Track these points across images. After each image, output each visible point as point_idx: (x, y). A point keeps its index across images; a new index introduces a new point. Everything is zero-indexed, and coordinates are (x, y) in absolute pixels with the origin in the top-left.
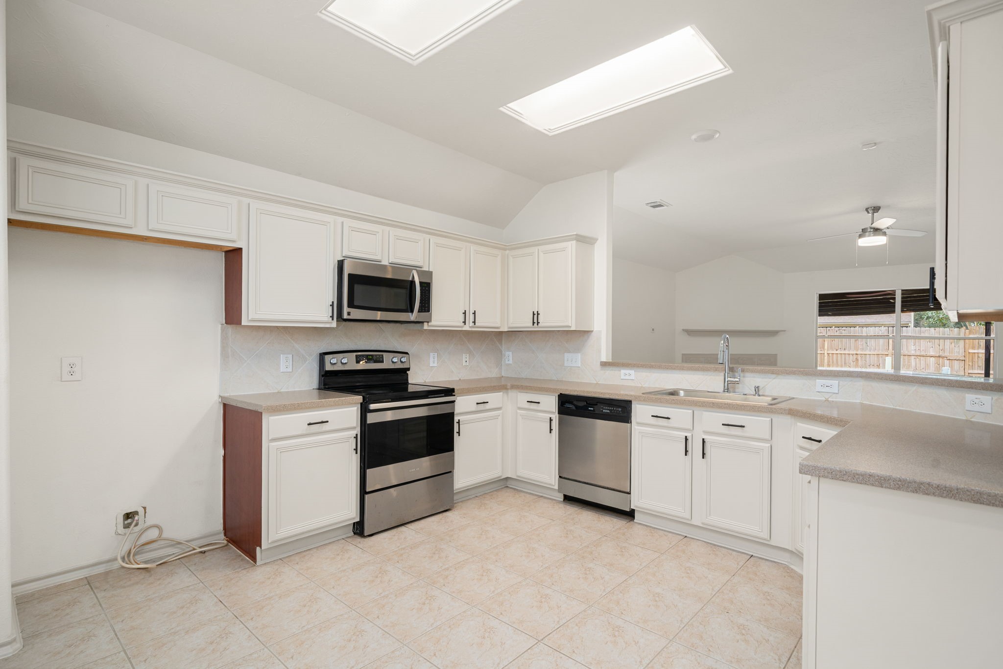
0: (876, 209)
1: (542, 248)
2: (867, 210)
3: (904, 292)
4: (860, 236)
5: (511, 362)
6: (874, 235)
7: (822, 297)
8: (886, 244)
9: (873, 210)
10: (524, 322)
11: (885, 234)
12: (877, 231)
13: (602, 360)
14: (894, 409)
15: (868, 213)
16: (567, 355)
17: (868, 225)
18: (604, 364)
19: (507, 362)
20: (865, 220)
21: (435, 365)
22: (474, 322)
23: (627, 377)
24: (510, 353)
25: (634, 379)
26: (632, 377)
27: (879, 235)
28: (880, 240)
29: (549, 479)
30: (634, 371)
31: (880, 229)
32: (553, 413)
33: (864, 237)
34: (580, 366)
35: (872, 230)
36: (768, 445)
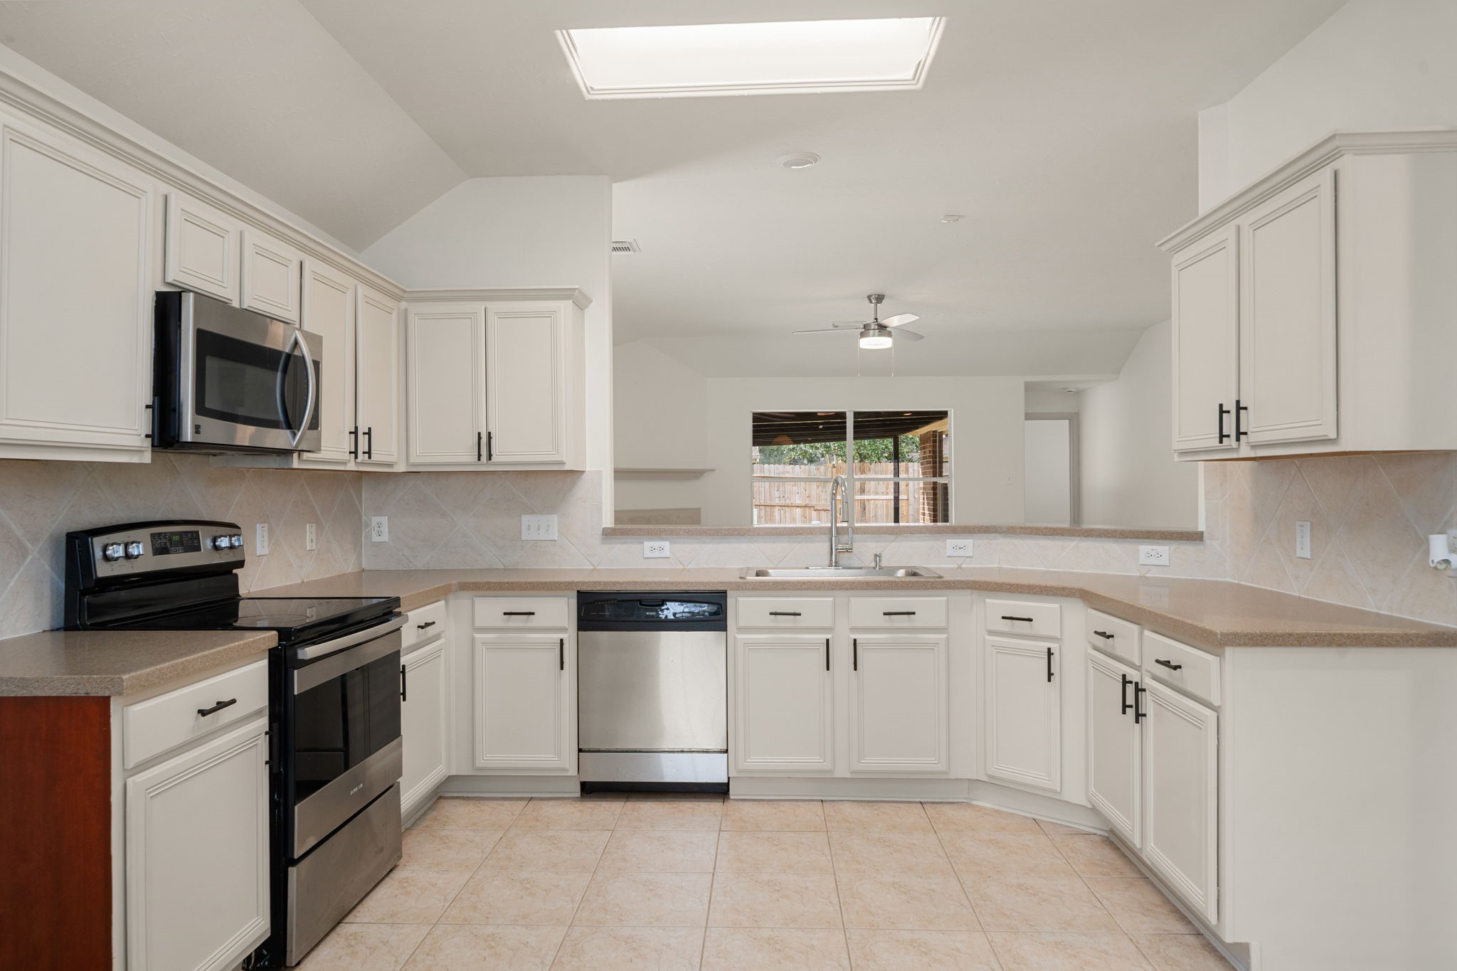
0: (880, 298)
1: (494, 306)
2: (869, 297)
3: (857, 414)
4: (862, 335)
5: (385, 537)
6: (880, 335)
7: (758, 418)
8: (891, 348)
9: (877, 299)
10: (460, 454)
11: (889, 334)
12: (882, 329)
13: (604, 526)
14: (1046, 572)
15: (871, 302)
16: (526, 520)
17: (870, 320)
18: (608, 534)
19: (375, 538)
21: (266, 551)
22: (369, 453)
23: (656, 554)
24: (384, 520)
25: (668, 556)
26: (667, 553)
27: (884, 335)
28: (885, 343)
29: (556, 759)
30: (670, 543)
31: (886, 327)
32: (563, 630)
33: (867, 336)
34: (556, 539)
35: (876, 327)
36: (944, 636)
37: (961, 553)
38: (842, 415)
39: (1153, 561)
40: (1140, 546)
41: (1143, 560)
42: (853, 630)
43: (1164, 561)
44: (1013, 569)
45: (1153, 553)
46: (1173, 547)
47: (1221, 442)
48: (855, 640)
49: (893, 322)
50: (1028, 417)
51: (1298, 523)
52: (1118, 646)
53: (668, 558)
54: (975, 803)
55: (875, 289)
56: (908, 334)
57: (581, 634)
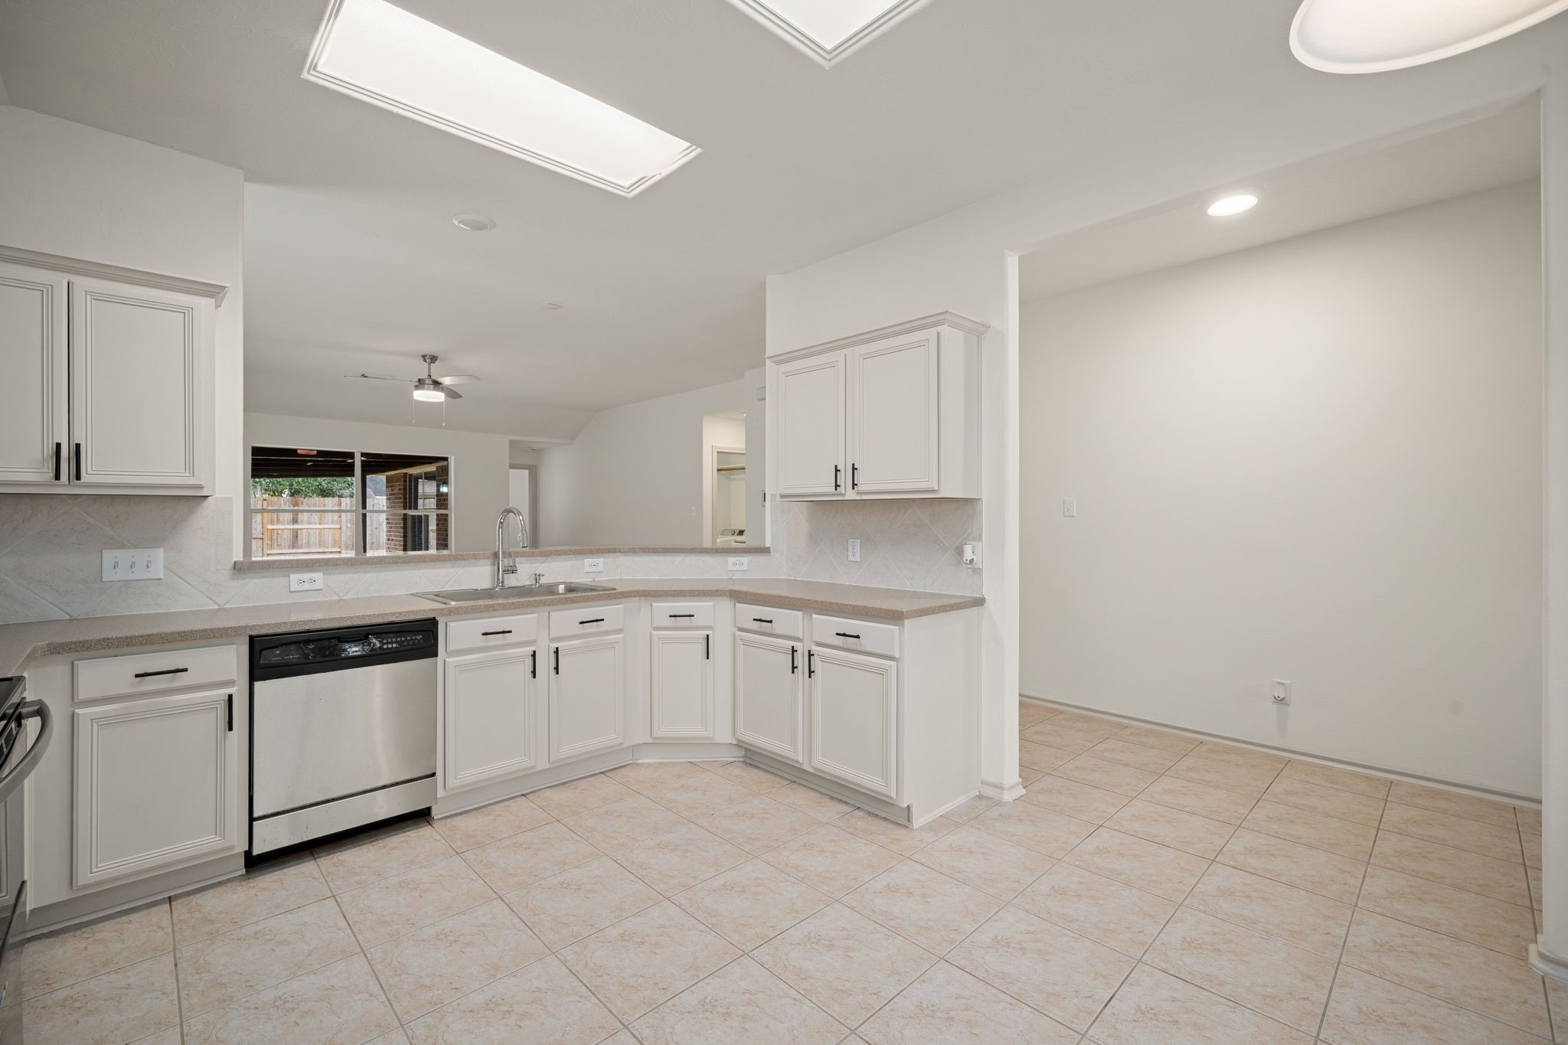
0: (434, 359)
1: (81, 283)
2: (424, 357)
3: (370, 455)
4: (417, 387)
6: (434, 390)
7: (261, 451)
9: (431, 359)
11: (442, 390)
12: (436, 384)
13: (235, 559)
14: (659, 580)
15: (425, 361)
16: (110, 555)
17: (424, 376)
18: (239, 568)
20: (422, 370)
23: (306, 587)
25: (321, 587)
26: (319, 584)
27: (438, 390)
28: (438, 397)
29: (219, 838)
30: (324, 574)
31: (440, 384)
32: (230, 683)
33: (423, 389)
34: (164, 577)
35: (431, 383)
36: (622, 635)
37: (594, 569)
38: (351, 455)
39: (737, 568)
40: (729, 559)
41: (730, 567)
42: (552, 640)
43: (745, 567)
44: (632, 580)
45: (738, 562)
46: (751, 558)
47: (836, 490)
48: (557, 649)
49: (447, 381)
50: (512, 467)
51: (850, 541)
52: (777, 627)
53: (322, 590)
54: (640, 761)
55: (429, 349)
56: (452, 394)
57: (257, 684)
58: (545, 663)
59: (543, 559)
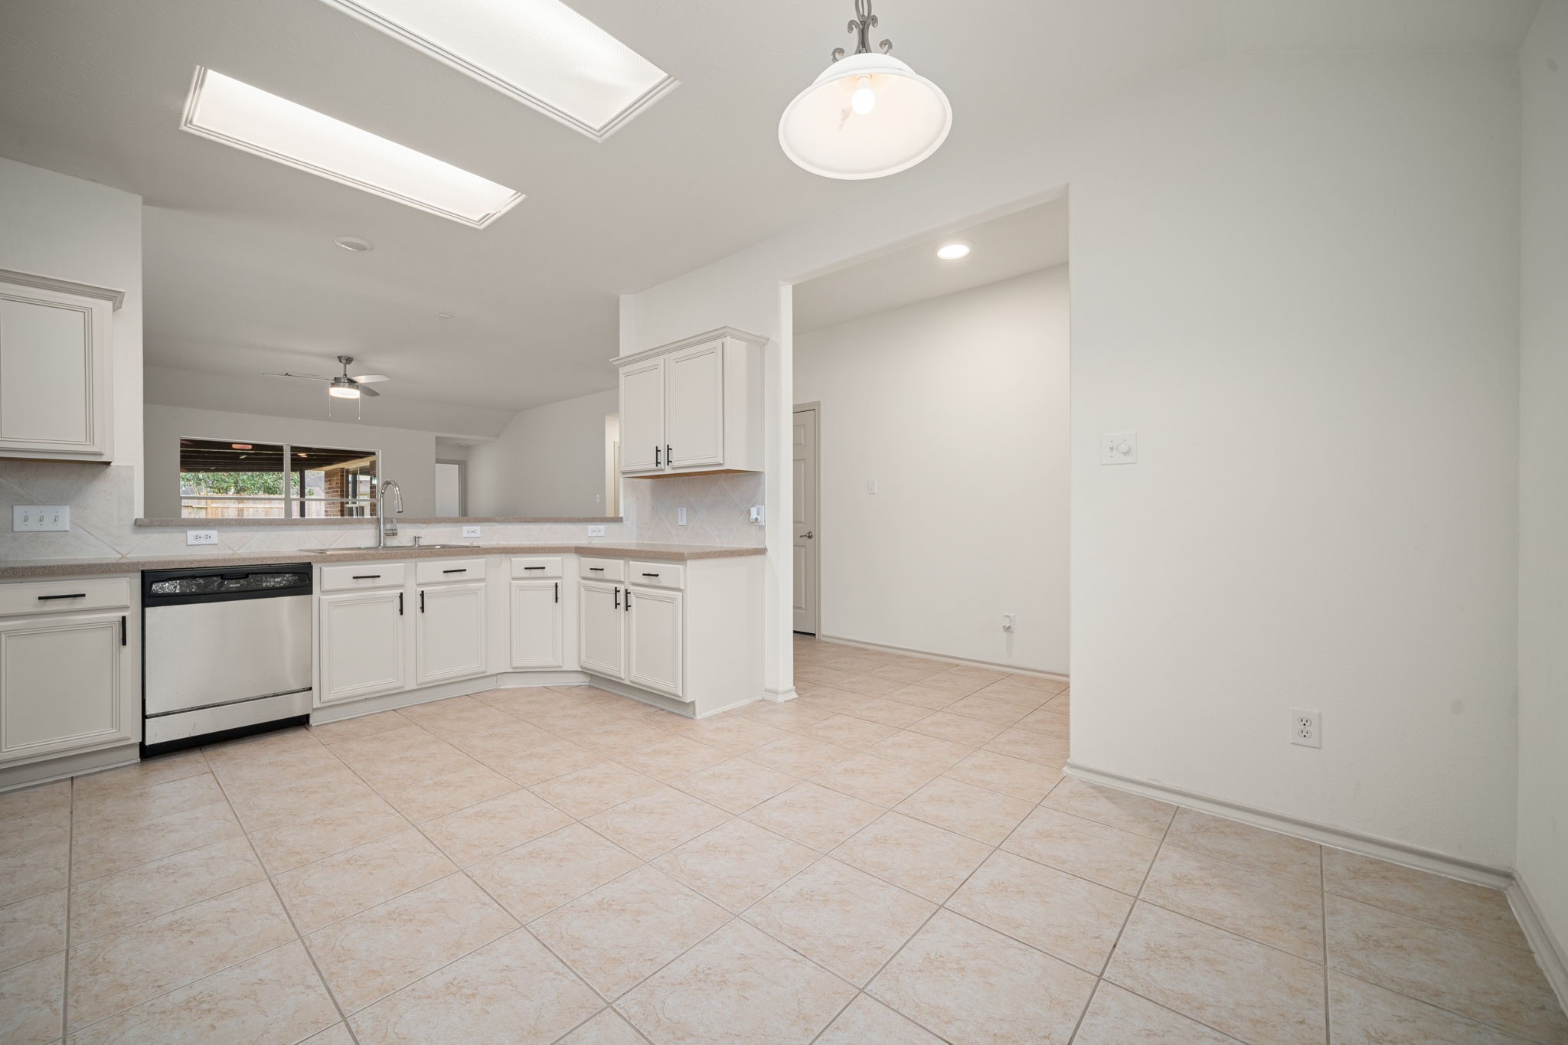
0: (349, 360)
2: (340, 358)
4: (333, 385)
6: (349, 387)
8: (358, 398)
9: (346, 360)
11: (357, 388)
12: (352, 383)
13: (135, 518)
15: (341, 361)
16: (19, 511)
17: (340, 375)
18: (138, 525)
20: (338, 369)
23: (201, 542)
25: (217, 542)
26: (213, 540)
27: (353, 388)
28: (354, 394)
29: (114, 731)
30: (218, 531)
31: (355, 382)
32: (126, 608)
33: (339, 386)
34: (68, 529)
35: (346, 381)
36: (484, 584)
37: (473, 535)
39: (595, 534)
40: (589, 527)
41: (590, 533)
42: (419, 585)
45: (596, 529)
46: (605, 526)
47: (657, 465)
48: (423, 592)
49: (361, 379)
50: (438, 462)
51: (679, 509)
52: (605, 574)
53: (216, 544)
54: (502, 687)
55: (345, 351)
56: (368, 391)
57: (148, 610)
58: (412, 603)
59: (424, 525)
